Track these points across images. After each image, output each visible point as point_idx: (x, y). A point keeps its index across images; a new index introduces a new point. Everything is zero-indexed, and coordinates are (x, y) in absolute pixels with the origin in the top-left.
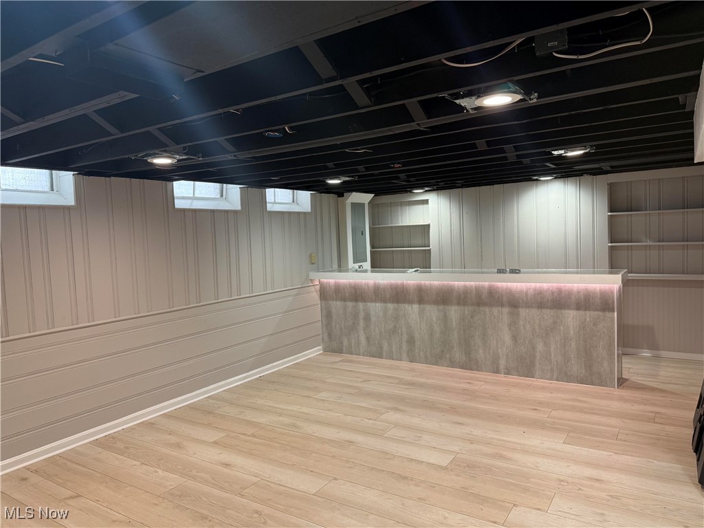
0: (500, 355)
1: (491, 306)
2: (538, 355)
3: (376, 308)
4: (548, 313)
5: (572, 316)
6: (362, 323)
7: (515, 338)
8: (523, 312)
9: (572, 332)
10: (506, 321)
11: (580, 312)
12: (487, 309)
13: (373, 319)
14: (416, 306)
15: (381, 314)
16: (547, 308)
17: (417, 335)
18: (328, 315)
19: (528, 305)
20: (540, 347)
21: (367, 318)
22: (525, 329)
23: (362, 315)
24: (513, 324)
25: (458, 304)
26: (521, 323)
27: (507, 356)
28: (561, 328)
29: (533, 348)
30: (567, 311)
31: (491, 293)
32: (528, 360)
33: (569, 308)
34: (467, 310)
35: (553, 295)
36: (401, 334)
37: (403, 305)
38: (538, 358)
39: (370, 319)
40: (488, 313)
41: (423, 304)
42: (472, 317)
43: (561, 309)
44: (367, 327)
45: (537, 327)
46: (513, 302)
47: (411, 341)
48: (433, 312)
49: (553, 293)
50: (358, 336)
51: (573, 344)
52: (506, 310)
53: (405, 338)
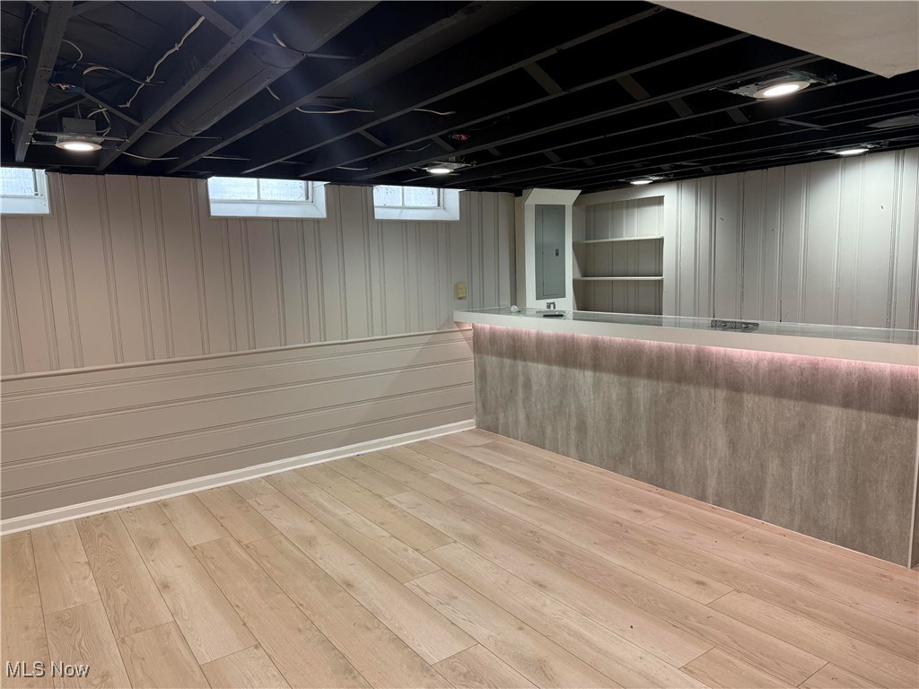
0: (709, 471)
1: (698, 384)
2: (769, 480)
3: (538, 370)
4: (792, 408)
5: (833, 418)
6: (520, 391)
7: (733, 444)
8: (749, 401)
9: (832, 448)
10: (721, 413)
11: (849, 411)
12: (692, 389)
13: (535, 388)
14: (589, 374)
15: (544, 381)
16: (790, 397)
17: (590, 421)
18: (482, 375)
19: (758, 390)
20: (774, 467)
21: (527, 385)
22: (750, 431)
23: (521, 380)
24: (731, 420)
25: (649, 376)
26: (745, 420)
27: (719, 473)
28: (813, 436)
29: (762, 465)
30: (824, 408)
31: (700, 362)
32: (752, 487)
33: (829, 402)
34: (663, 388)
35: (802, 374)
36: (570, 416)
37: (573, 370)
38: (769, 486)
39: (531, 388)
40: (693, 395)
41: (600, 371)
42: (669, 400)
43: (815, 401)
44: (527, 398)
45: (770, 430)
46: (734, 381)
47: (582, 428)
48: (613, 386)
49: (802, 371)
50: (517, 412)
51: (833, 473)
52: (721, 394)
53: (574, 422)
